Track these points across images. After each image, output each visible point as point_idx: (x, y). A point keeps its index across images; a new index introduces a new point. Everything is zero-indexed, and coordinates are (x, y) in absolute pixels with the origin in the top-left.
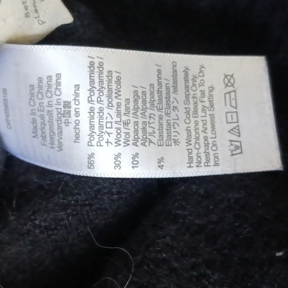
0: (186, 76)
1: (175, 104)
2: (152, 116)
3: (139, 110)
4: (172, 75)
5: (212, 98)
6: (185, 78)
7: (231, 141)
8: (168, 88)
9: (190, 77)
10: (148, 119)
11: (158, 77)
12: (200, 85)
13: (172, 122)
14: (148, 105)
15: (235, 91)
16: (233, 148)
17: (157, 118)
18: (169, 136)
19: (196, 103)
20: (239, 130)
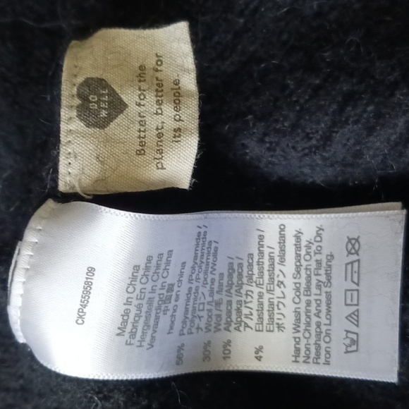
0: (298, 242)
1: (281, 278)
2: (249, 293)
3: (234, 286)
4: (278, 241)
5: (331, 270)
6: (296, 245)
7: (347, 332)
8: (271, 258)
9: (304, 243)
10: (244, 297)
11: (259, 244)
12: (315, 253)
13: (276, 301)
14: (245, 280)
15: (358, 261)
16: (348, 341)
17: (256, 296)
18: (271, 318)
19: (309, 276)
20: (358, 316)
